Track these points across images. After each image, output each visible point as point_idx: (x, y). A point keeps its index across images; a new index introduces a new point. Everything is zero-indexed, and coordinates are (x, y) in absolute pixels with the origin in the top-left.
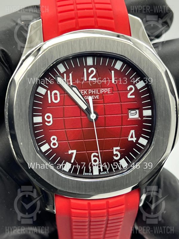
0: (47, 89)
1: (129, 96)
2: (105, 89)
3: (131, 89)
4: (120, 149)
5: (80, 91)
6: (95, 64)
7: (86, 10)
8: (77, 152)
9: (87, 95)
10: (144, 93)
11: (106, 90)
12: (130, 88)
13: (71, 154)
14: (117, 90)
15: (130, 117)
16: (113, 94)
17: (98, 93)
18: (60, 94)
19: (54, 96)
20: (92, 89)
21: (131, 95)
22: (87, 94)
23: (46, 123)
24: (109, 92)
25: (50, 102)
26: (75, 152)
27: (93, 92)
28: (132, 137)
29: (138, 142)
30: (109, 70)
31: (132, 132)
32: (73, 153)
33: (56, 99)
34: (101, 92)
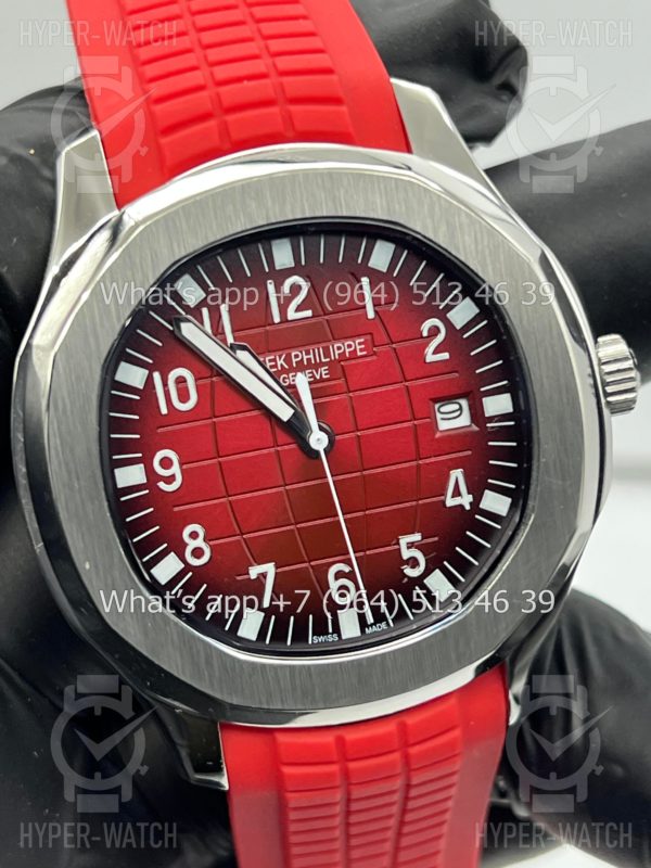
0: (151, 368)
1: (430, 357)
2: (346, 344)
3: (434, 331)
4: (423, 539)
5: (262, 359)
6: (303, 263)
7: (245, 82)
8: (277, 568)
9: (287, 372)
10: (478, 339)
11: (349, 346)
12: (430, 330)
13: (258, 578)
14: (387, 340)
15: (443, 425)
16: (374, 358)
17: (323, 360)
18: (196, 380)
19: (178, 390)
20: (301, 349)
21: (436, 352)
22: (286, 367)
23: (162, 485)
24: (361, 350)
25: (164, 410)
26: (269, 569)
27: (305, 357)
28: (457, 493)
29: (481, 506)
30: (353, 274)
31: (457, 475)
32: (264, 575)
33: (184, 397)
34: (335, 354)
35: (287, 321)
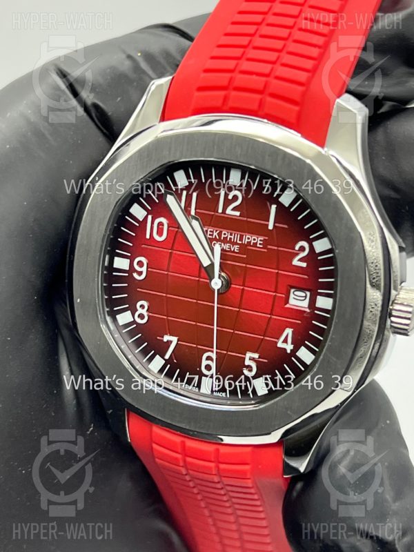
0: (149, 212)
1: (296, 262)
2: (259, 239)
3: (302, 249)
4: (259, 358)
5: (205, 229)
9: (217, 240)
10: (325, 262)
11: (254, 240)
12: (300, 247)
14: (276, 244)
15: (292, 302)
16: (265, 250)
17: (238, 242)
18: (168, 227)
19: (158, 228)
20: (229, 231)
21: (300, 260)
22: (218, 237)
24: (260, 244)
25: (148, 236)
28: (285, 341)
29: (297, 354)
31: (289, 332)
33: (160, 233)
34: (245, 241)
35: (225, 214)
